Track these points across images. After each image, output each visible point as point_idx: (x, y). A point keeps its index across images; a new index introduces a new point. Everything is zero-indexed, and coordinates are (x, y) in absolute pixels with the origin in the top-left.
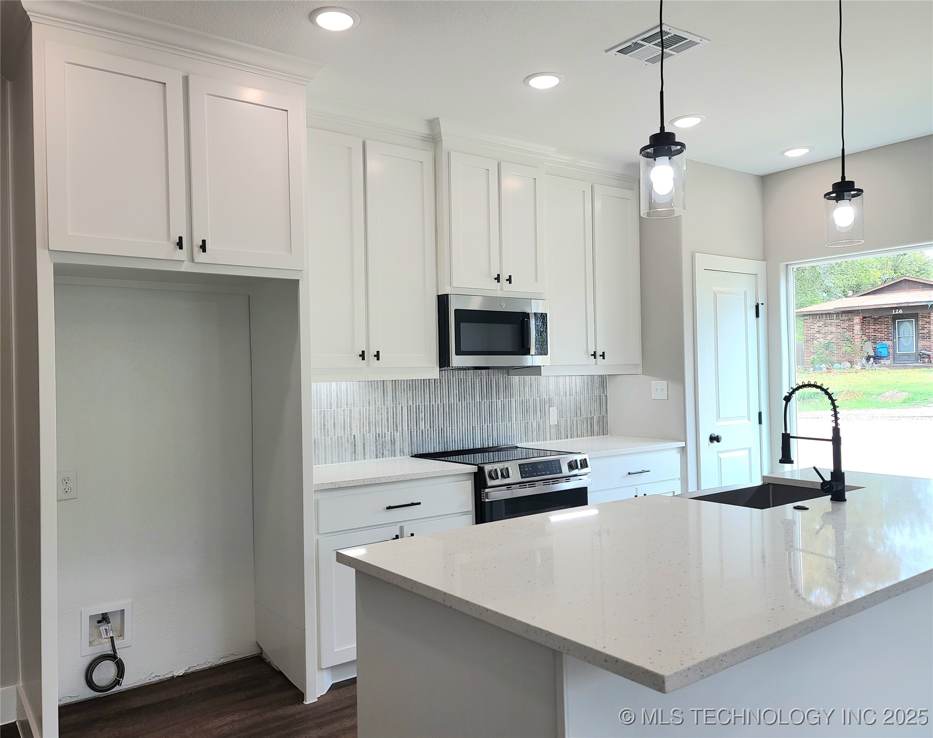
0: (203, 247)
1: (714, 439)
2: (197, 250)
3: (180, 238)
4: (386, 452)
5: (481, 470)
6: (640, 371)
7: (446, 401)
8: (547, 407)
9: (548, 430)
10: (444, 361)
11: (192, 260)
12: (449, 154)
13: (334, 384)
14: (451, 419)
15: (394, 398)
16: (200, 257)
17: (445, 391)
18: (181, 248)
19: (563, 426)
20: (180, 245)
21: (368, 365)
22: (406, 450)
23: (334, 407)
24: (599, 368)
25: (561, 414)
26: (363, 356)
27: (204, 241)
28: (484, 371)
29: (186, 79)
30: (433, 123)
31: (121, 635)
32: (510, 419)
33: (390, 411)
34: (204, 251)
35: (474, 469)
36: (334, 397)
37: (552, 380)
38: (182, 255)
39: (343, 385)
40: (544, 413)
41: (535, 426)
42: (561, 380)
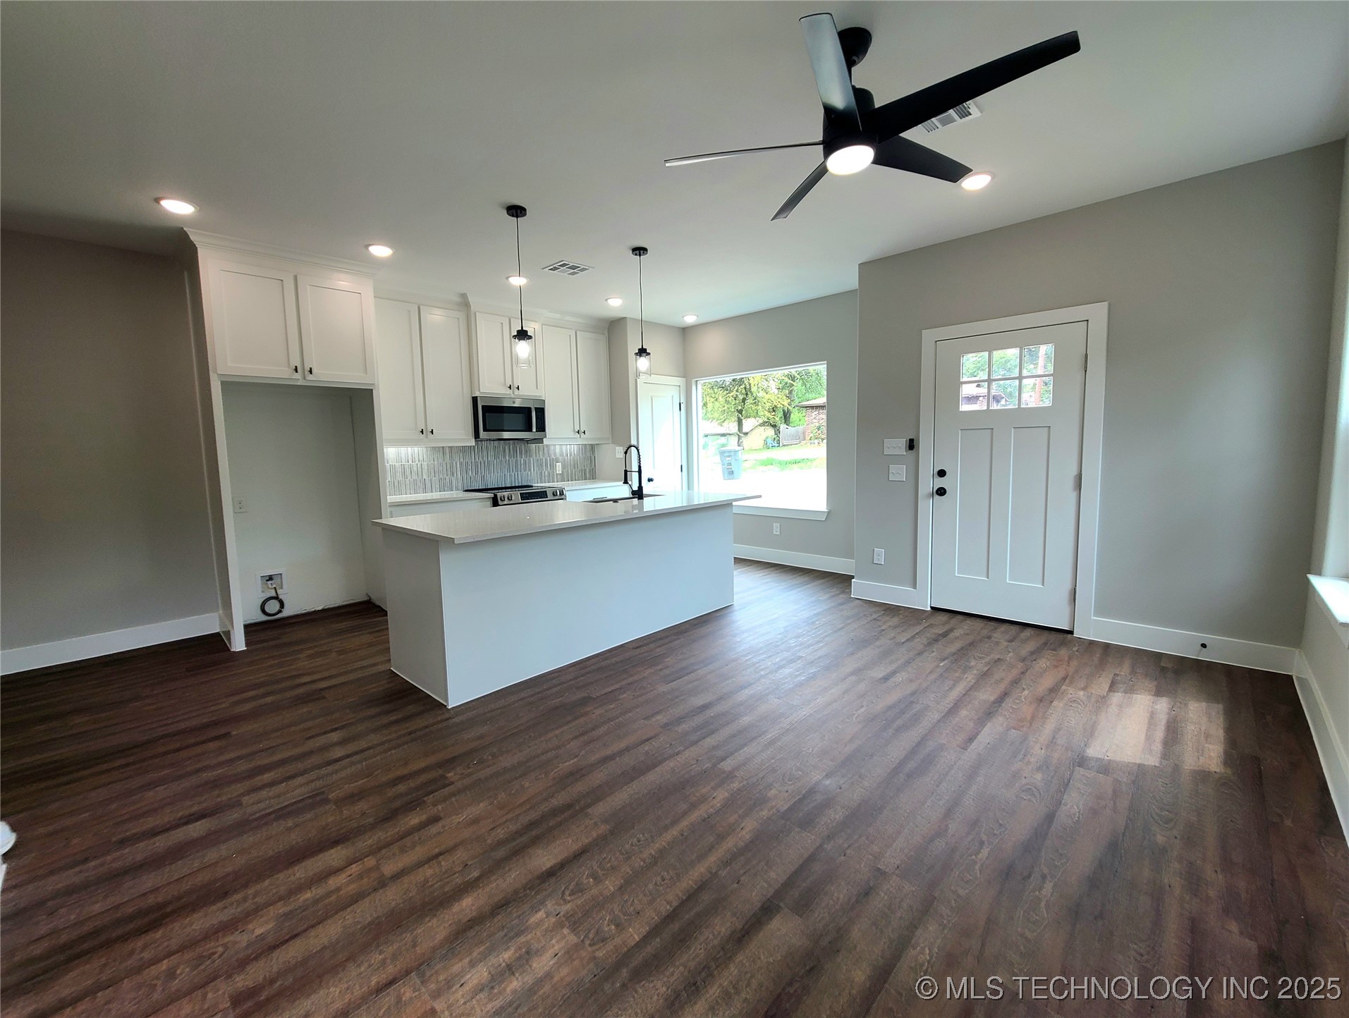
0: (311, 371)
1: (650, 480)
2: (307, 373)
3: (296, 367)
4: (446, 489)
5: (496, 496)
6: (610, 442)
7: (485, 459)
8: (554, 463)
9: (555, 477)
10: (477, 435)
11: (305, 378)
12: (475, 314)
13: (409, 449)
14: (489, 469)
15: (451, 457)
16: (310, 377)
17: (485, 453)
18: (297, 372)
19: (565, 473)
20: (296, 370)
21: (427, 437)
22: (460, 488)
23: (410, 462)
24: (583, 440)
25: (564, 467)
26: (422, 432)
27: (311, 368)
28: (511, 442)
29: (296, 278)
30: (464, 296)
31: (282, 588)
32: (530, 470)
33: (448, 466)
34: (311, 373)
35: (492, 495)
36: (410, 456)
37: (558, 447)
38: (298, 376)
39: (416, 449)
40: (553, 467)
41: (546, 474)
42: (564, 447)
